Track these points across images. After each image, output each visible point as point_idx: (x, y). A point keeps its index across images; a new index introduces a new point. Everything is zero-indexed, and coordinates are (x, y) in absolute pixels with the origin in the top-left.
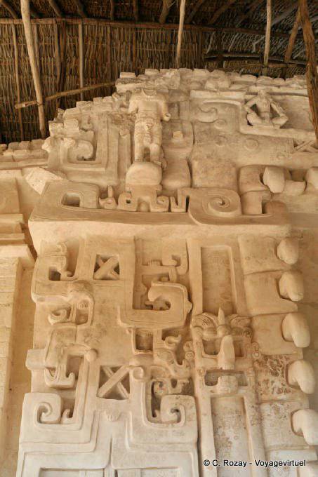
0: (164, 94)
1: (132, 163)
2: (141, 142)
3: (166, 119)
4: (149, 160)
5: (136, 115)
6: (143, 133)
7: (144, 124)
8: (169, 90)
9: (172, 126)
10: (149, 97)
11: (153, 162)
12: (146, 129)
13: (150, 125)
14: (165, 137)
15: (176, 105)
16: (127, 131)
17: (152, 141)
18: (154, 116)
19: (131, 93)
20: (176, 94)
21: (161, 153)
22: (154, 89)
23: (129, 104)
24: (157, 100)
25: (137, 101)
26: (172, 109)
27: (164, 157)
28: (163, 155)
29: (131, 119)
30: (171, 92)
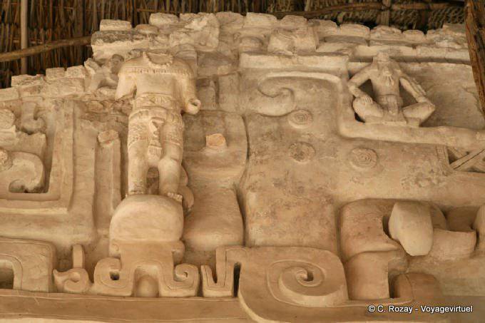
0: (187, 61)
1: (123, 197)
2: (141, 155)
3: (192, 109)
4: (157, 192)
5: (132, 102)
6: (144, 137)
7: (147, 120)
8: (199, 53)
9: (204, 123)
10: (157, 67)
11: (166, 196)
12: (153, 129)
13: (159, 122)
14: (190, 145)
15: (212, 83)
16: (113, 133)
17: (163, 154)
18: (167, 104)
19: (122, 59)
20: (212, 62)
21: (181, 177)
22: (168, 52)
23: (117, 80)
24: (174, 74)
25: (133, 76)
26: (204, 90)
27: (189, 186)
28: (186, 181)
29: (121, 111)
30: (202, 57)
